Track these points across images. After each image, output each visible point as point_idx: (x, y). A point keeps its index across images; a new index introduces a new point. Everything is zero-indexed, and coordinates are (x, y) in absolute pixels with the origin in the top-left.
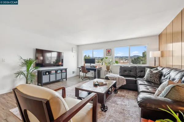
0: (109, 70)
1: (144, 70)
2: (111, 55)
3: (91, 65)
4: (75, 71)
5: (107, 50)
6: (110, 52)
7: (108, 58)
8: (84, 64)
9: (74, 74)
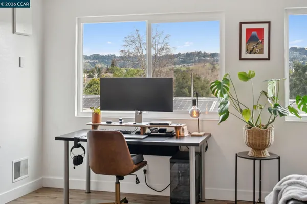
0: (266, 153)
2: (267, 57)
3: (141, 122)
4: (27, 159)
5: (244, 27)
6: (262, 42)
7: (254, 75)
8: (97, 111)
9: (21, 178)
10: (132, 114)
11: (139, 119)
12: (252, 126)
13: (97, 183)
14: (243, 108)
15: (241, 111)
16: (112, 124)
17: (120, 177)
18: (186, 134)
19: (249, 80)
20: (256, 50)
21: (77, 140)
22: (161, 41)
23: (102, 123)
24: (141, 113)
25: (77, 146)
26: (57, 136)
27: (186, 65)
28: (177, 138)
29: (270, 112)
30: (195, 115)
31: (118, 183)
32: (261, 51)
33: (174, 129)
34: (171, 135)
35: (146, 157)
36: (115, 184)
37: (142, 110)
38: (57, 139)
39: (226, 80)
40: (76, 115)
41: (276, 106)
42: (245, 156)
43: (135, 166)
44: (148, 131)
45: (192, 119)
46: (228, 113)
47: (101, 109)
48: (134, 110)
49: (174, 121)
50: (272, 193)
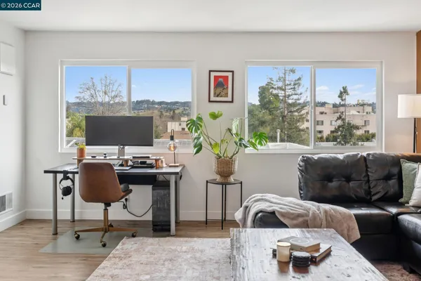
0: (232, 179)
1: (395, 170)
2: (231, 100)
3: (124, 156)
4: (12, 194)
5: (213, 74)
6: (227, 87)
7: (221, 115)
8: (81, 147)
9: (7, 210)
10: (115, 149)
11: (122, 152)
12: (220, 157)
13: (81, 213)
14: (213, 143)
15: (211, 144)
16: (97, 158)
17: (108, 205)
18: (165, 165)
19: (218, 119)
20: (222, 94)
21: (65, 173)
22: (115, 89)
23: (87, 158)
24: (123, 148)
25: (66, 178)
26: (47, 169)
27: (136, 111)
28: (157, 168)
29: (237, 144)
30: (172, 149)
31: (106, 210)
32: (226, 95)
33: (154, 161)
34: (151, 166)
35: (131, 187)
36: (103, 211)
37: (124, 145)
38: (46, 172)
39: (200, 119)
40: (59, 151)
41: (241, 140)
42: (214, 182)
43: (123, 194)
44: (130, 163)
45: (170, 152)
46: (201, 146)
47: (87, 145)
48: (117, 145)
49: (154, 154)
50: (242, 209)
